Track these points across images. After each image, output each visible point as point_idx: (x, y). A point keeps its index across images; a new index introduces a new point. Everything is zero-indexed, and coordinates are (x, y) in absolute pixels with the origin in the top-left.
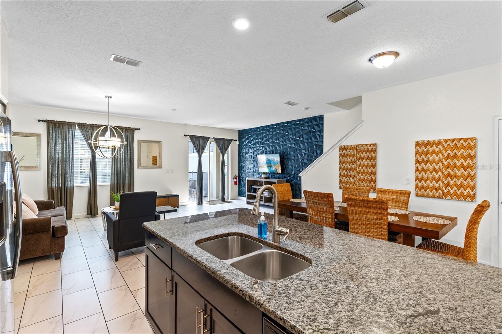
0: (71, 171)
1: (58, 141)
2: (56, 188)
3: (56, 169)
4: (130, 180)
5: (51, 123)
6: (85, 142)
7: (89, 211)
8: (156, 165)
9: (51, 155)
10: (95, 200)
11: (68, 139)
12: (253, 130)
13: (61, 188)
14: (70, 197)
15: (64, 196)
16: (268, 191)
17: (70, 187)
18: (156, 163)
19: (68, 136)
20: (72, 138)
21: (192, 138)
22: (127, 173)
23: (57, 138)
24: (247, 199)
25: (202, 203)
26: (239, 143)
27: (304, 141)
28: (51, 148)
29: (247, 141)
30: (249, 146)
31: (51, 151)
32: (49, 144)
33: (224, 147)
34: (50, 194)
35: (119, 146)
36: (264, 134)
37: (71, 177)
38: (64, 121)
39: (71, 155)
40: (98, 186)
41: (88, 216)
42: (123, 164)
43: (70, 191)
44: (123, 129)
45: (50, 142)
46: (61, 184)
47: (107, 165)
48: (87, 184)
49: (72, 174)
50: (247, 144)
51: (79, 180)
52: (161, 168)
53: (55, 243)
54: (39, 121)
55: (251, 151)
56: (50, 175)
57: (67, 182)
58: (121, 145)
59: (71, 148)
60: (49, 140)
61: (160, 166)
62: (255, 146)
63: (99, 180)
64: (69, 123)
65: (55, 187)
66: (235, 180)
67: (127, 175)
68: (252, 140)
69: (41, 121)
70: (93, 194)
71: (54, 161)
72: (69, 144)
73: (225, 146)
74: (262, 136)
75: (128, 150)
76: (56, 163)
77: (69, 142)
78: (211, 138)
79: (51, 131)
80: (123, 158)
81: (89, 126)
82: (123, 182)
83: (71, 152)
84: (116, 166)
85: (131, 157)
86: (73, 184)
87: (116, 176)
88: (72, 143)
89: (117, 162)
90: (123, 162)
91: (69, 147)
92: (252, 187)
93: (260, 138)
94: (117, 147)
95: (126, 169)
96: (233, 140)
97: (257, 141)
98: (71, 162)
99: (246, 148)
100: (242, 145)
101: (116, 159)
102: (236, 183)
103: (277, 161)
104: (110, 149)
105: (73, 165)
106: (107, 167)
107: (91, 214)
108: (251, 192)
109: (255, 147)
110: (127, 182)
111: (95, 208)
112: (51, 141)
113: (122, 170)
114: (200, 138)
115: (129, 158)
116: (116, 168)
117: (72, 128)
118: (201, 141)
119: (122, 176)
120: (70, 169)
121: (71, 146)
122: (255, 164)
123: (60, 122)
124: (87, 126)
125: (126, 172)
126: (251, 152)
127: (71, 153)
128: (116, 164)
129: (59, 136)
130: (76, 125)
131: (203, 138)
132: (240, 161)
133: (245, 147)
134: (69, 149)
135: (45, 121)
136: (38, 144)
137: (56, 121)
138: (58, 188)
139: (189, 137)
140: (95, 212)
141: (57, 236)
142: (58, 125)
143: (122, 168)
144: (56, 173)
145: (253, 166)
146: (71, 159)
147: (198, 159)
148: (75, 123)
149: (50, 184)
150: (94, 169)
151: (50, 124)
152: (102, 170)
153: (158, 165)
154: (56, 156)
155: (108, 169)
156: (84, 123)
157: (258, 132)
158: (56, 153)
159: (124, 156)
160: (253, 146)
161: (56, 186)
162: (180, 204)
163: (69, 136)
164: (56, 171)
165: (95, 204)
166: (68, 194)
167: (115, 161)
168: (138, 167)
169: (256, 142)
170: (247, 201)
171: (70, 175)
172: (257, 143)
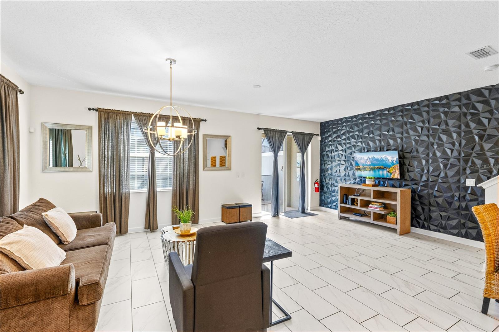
0: (127, 173)
1: (112, 135)
2: (110, 195)
3: (109, 171)
4: (194, 185)
5: (103, 112)
6: (143, 137)
7: (147, 225)
8: (215, 166)
9: (103, 153)
10: (154, 210)
11: (122, 133)
12: (344, 120)
13: (114, 195)
14: (125, 207)
15: (118, 205)
16: (378, 204)
17: (126, 193)
18: (215, 164)
19: (122, 129)
20: (128, 131)
21: (266, 132)
22: (191, 177)
23: (110, 131)
24: (341, 212)
25: (278, 214)
26: (321, 138)
27: (449, 130)
28: (103, 144)
29: (335, 135)
30: (338, 141)
31: (103, 147)
32: (101, 139)
33: (303, 144)
34: (102, 202)
35: (186, 137)
36: (365, 125)
37: (126, 180)
38: (118, 110)
39: (126, 153)
40: (157, 192)
41: (146, 230)
42: (187, 164)
43: (125, 199)
44: (187, 120)
45: (102, 137)
46: (114, 190)
47: (168, 167)
48: (146, 190)
49: (127, 178)
50: (335, 139)
51: (136, 184)
52: (230, 169)
53: (77, 317)
54: (89, 109)
55: (340, 148)
56: (102, 179)
57: (121, 187)
58: (187, 137)
59: (127, 144)
60: (101, 134)
61: (229, 168)
62: (348, 141)
63: (158, 184)
64: (124, 113)
65: (107, 194)
66: (316, 186)
67: (191, 179)
68: (343, 134)
69: (91, 109)
70: (152, 202)
71: (107, 161)
72: (124, 139)
73: (305, 143)
74: (361, 127)
75: (193, 147)
76: (109, 163)
77: (124, 137)
78: (288, 132)
79: (103, 123)
80: (187, 157)
81: (147, 116)
82: (187, 187)
83: (126, 149)
84: (178, 168)
85: (196, 156)
86: (129, 189)
87: (178, 180)
88: (127, 138)
89: (180, 162)
90: (187, 162)
91: (124, 143)
92: (350, 197)
93: (358, 131)
94: (182, 139)
95: (190, 171)
96: (315, 135)
97: (351, 134)
98: (126, 162)
99: (333, 144)
100: (327, 141)
101: (178, 159)
102: (317, 190)
103: (393, 161)
104: (172, 142)
105: (128, 166)
106: (168, 169)
107: (149, 228)
108: (346, 203)
109: (348, 143)
110: (191, 187)
111: (155, 221)
112: (103, 135)
113: (185, 172)
114: (276, 132)
115: (193, 157)
116: (178, 170)
117: (127, 118)
118: (277, 135)
119: (185, 180)
120: (126, 170)
121: (127, 142)
122: (349, 166)
123: (113, 111)
124: (145, 116)
125: (191, 175)
126: (342, 150)
127: (126, 151)
128: (178, 164)
129: (112, 129)
130: (132, 115)
131: (280, 132)
132: (323, 162)
133: (330, 143)
134: (124, 145)
135: (96, 110)
136: (89, 139)
137: (109, 110)
138: (111, 195)
139: (263, 131)
140: (154, 225)
141: (81, 304)
142: (111, 114)
143: (185, 170)
144: (109, 175)
145: (345, 168)
146: (126, 158)
147: (273, 159)
148: (131, 112)
149: (102, 190)
150: (153, 172)
151: (102, 114)
152: (162, 173)
153: (226, 166)
154: (109, 154)
155: (170, 171)
156: (141, 113)
157: (353, 123)
158: (109, 150)
159: (187, 155)
160: (344, 142)
161: (110, 192)
162: (253, 215)
163: (124, 129)
164: (109, 173)
165: (154, 216)
166: (123, 202)
167: (178, 160)
168: (204, 169)
169: (351, 136)
170: (340, 216)
171: (125, 178)
172: (353, 137)
